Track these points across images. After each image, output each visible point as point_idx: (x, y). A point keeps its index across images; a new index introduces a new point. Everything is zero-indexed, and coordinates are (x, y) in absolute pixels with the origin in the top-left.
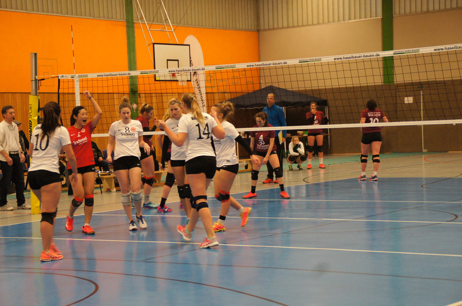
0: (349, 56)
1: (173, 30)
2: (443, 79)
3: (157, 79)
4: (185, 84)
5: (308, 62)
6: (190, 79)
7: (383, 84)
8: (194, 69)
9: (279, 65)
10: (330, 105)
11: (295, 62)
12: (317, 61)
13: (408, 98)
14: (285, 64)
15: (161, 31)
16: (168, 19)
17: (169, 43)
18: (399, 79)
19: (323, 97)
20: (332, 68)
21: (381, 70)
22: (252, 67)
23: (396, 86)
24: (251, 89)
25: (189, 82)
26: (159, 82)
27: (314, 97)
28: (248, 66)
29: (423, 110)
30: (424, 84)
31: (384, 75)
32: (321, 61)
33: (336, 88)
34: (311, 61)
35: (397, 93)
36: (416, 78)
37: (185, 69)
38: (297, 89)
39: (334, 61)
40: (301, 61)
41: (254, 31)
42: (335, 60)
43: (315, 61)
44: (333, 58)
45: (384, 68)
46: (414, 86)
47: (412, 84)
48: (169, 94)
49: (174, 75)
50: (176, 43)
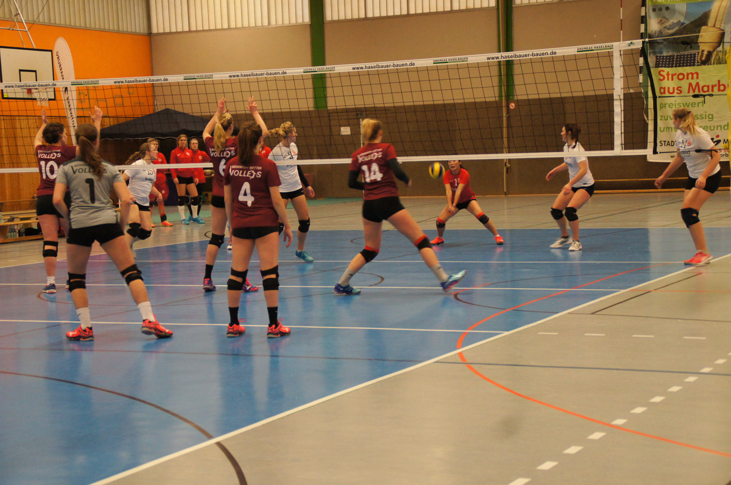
0: (248, 72)
1: (27, 30)
3: (5, 96)
4: (45, 104)
5: (196, 79)
6: (54, 98)
7: (314, 109)
8: (40, 84)
9: (157, 82)
11: (178, 78)
12: (207, 78)
13: (345, 127)
14: (166, 82)
15: (9, 29)
16: (19, 14)
17: (22, 47)
20: (228, 88)
21: (311, 91)
22: (121, 84)
23: (330, 113)
24: (138, 113)
25: (51, 102)
26: (7, 100)
28: (115, 82)
30: (364, 111)
31: (314, 98)
32: (212, 78)
34: (199, 79)
36: (350, 103)
37: (28, 84)
39: (229, 78)
40: (186, 77)
42: (231, 78)
43: (205, 78)
45: (314, 88)
46: (352, 113)
48: (22, 118)
49: (29, 91)
50: (32, 48)
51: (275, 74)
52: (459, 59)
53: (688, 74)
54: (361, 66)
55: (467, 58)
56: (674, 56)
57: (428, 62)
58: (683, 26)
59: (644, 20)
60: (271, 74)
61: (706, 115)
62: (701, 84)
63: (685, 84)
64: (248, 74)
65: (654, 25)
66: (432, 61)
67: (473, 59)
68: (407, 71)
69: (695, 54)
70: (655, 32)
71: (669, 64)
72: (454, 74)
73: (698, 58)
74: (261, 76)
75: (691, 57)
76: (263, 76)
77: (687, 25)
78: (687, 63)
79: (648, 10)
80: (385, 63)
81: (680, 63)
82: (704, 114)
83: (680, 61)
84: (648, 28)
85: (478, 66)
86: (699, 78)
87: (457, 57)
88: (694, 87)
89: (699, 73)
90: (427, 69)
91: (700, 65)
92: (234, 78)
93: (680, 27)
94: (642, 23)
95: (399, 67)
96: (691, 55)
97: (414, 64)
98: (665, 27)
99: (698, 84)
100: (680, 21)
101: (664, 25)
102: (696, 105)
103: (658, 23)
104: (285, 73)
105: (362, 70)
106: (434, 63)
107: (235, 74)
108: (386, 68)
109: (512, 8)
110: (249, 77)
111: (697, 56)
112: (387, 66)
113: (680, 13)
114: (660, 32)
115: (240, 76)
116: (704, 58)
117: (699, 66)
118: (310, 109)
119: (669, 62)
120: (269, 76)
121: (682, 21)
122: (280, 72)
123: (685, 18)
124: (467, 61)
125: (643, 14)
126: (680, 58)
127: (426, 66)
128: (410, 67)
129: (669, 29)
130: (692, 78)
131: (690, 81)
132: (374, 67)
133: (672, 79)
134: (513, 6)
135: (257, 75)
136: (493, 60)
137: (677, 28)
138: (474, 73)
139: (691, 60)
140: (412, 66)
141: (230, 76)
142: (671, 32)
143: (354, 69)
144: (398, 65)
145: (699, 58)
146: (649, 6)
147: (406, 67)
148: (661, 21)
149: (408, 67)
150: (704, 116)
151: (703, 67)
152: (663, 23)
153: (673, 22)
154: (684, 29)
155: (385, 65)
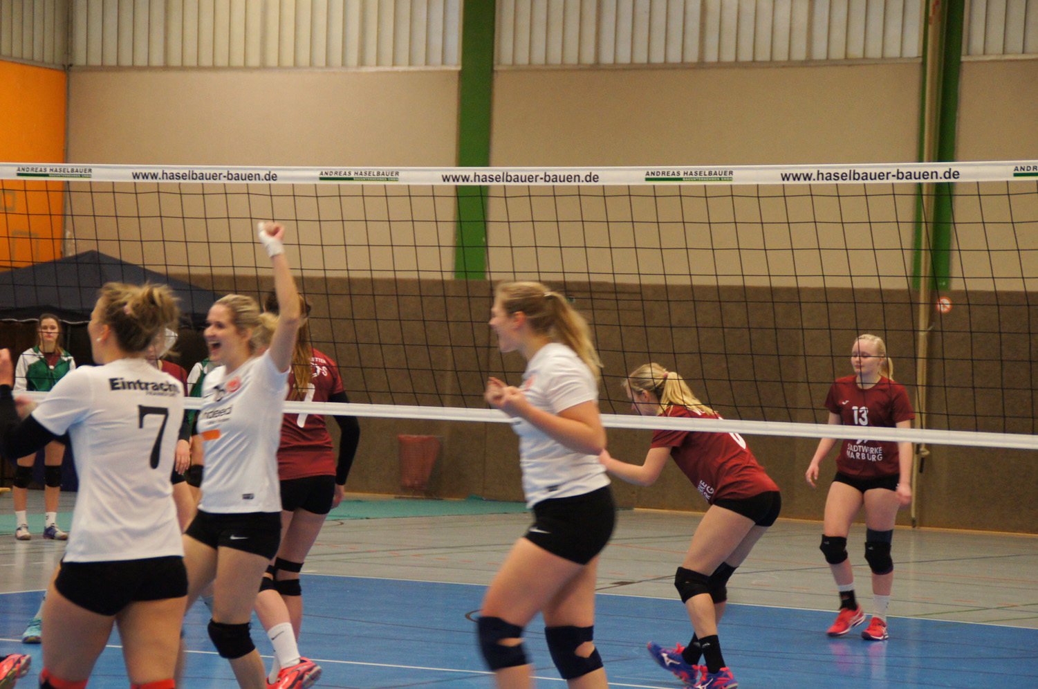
0: (182, 169)
5: (47, 175)
20: (126, 205)
38: (184, 271)
39: (133, 181)
40: (23, 170)
41: (53, 67)
43: (72, 176)
51: (250, 177)
52: (710, 173)
54: (464, 174)
55: (731, 173)
57: (632, 176)
60: (238, 177)
64: (181, 172)
66: (643, 175)
67: (746, 175)
68: (579, 194)
72: (695, 210)
74: (212, 181)
76: (217, 182)
80: (524, 171)
85: (758, 193)
87: (706, 168)
90: (629, 193)
92: (145, 181)
95: (558, 184)
97: (595, 179)
104: (274, 178)
105: (466, 184)
106: (647, 179)
107: (147, 171)
108: (527, 183)
110: (181, 181)
112: (530, 179)
115: (160, 175)
118: (448, 277)
120: (233, 182)
122: (262, 174)
124: (730, 179)
127: (626, 184)
128: (585, 184)
132: (497, 179)
135: (202, 177)
136: (797, 182)
138: (747, 209)
140: (593, 183)
141: (136, 176)
143: (446, 179)
144: (556, 179)
147: (577, 184)
149: (581, 184)
155: (524, 174)
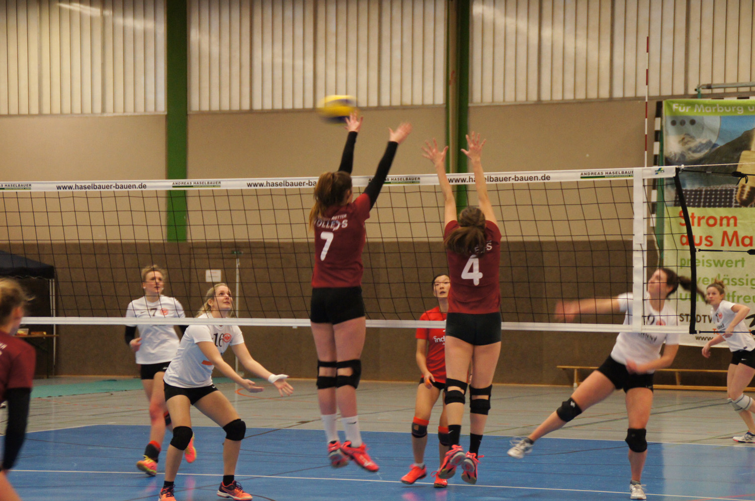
2: (276, 241)
7: (166, 242)
10: (60, 278)
12: (22, 188)
13: (212, 271)
18: (196, 234)
19: (47, 261)
21: (163, 215)
23: (190, 248)
27: (26, 259)
29: (240, 297)
30: (243, 248)
31: (168, 226)
32: (30, 189)
33: (75, 245)
35: (193, 261)
36: (227, 235)
42: (59, 191)
44: (55, 186)
45: (168, 211)
46: (224, 251)
47: (221, 245)
53: (722, 219)
54: (260, 182)
55: (419, 178)
56: (701, 191)
58: (715, 149)
59: (658, 136)
61: (747, 280)
62: (741, 234)
63: (717, 233)
65: (673, 145)
67: (427, 180)
69: (732, 191)
70: (675, 155)
71: (694, 202)
73: (736, 196)
75: (726, 194)
77: (721, 147)
78: (721, 202)
79: (666, 122)
80: (296, 180)
81: (710, 202)
82: (745, 278)
83: (710, 198)
84: (665, 148)
86: (738, 224)
88: (730, 238)
89: (738, 217)
91: (740, 207)
93: (710, 150)
94: (656, 140)
96: (726, 191)
98: (690, 149)
99: (735, 233)
100: (710, 142)
101: (687, 146)
102: (734, 265)
103: (680, 142)
104: (145, 187)
105: (261, 188)
108: (299, 187)
109: (467, 108)
111: (734, 192)
112: (300, 184)
113: (712, 130)
114: (683, 155)
116: (744, 197)
117: (738, 208)
118: (161, 241)
119: (695, 199)
121: (714, 141)
123: (719, 137)
124: (419, 182)
125: (658, 128)
126: (711, 194)
129: (694, 152)
130: (728, 225)
131: (725, 228)
132: (280, 184)
133: (699, 225)
134: (470, 105)
137: (706, 151)
139: (726, 198)
141: (59, 188)
142: (698, 156)
143: (249, 185)
145: (738, 196)
146: (666, 117)
148: (683, 139)
150: (745, 281)
151: (744, 210)
152: (686, 143)
153: (700, 142)
154: (716, 154)
155: (296, 182)
